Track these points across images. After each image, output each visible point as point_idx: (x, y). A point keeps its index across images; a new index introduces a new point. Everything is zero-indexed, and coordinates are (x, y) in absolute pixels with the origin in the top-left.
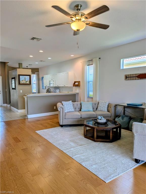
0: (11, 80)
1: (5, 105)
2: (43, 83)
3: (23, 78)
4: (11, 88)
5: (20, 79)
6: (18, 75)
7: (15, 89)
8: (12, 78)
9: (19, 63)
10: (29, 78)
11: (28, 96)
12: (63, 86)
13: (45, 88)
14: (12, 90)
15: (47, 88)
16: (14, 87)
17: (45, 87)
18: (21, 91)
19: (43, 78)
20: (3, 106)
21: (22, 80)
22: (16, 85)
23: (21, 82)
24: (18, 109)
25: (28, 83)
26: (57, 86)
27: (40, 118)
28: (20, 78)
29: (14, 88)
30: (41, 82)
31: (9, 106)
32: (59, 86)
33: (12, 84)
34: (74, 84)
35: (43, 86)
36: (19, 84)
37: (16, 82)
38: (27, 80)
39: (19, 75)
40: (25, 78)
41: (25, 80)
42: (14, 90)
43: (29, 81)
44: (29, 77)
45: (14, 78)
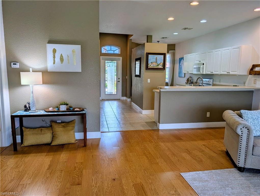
0: (135, 63)
1: (124, 98)
2: (180, 68)
3: (153, 59)
4: (133, 75)
5: (149, 61)
6: (145, 54)
7: (139, 76)
8: (137, 60)
9: (147, 36)
10: (163, 58)
11: (162, 90)
12: (225, 73)
13: (183, 76)
14: (135, 78)
15: (187, 76)
16: (137, 73)
17: (185, 74)
18: (149, 81)
19: (181, 59)
20: (122, 99)
21: (151, 61)
22: (142, 71)
23: (151, 66)
24: (142, 109)
25: (160, 67)
26: (209, 73)
27: (180, 131)
28: (149, 58)
29: (139, 74)
30: (177, 66)
31: (129, 100)
32: (214, 73)
33: (135, 68)
34: (252, 69)
35: (180, 72)
36: (147, 68)
37: (142, 65)
38: (159, 62)
39: (148, 54)
40: (156, 59)
41: (156, 62)
42: (138, 78)
43: (162, 64)
44: (162, 56)
45: (139, 59)
